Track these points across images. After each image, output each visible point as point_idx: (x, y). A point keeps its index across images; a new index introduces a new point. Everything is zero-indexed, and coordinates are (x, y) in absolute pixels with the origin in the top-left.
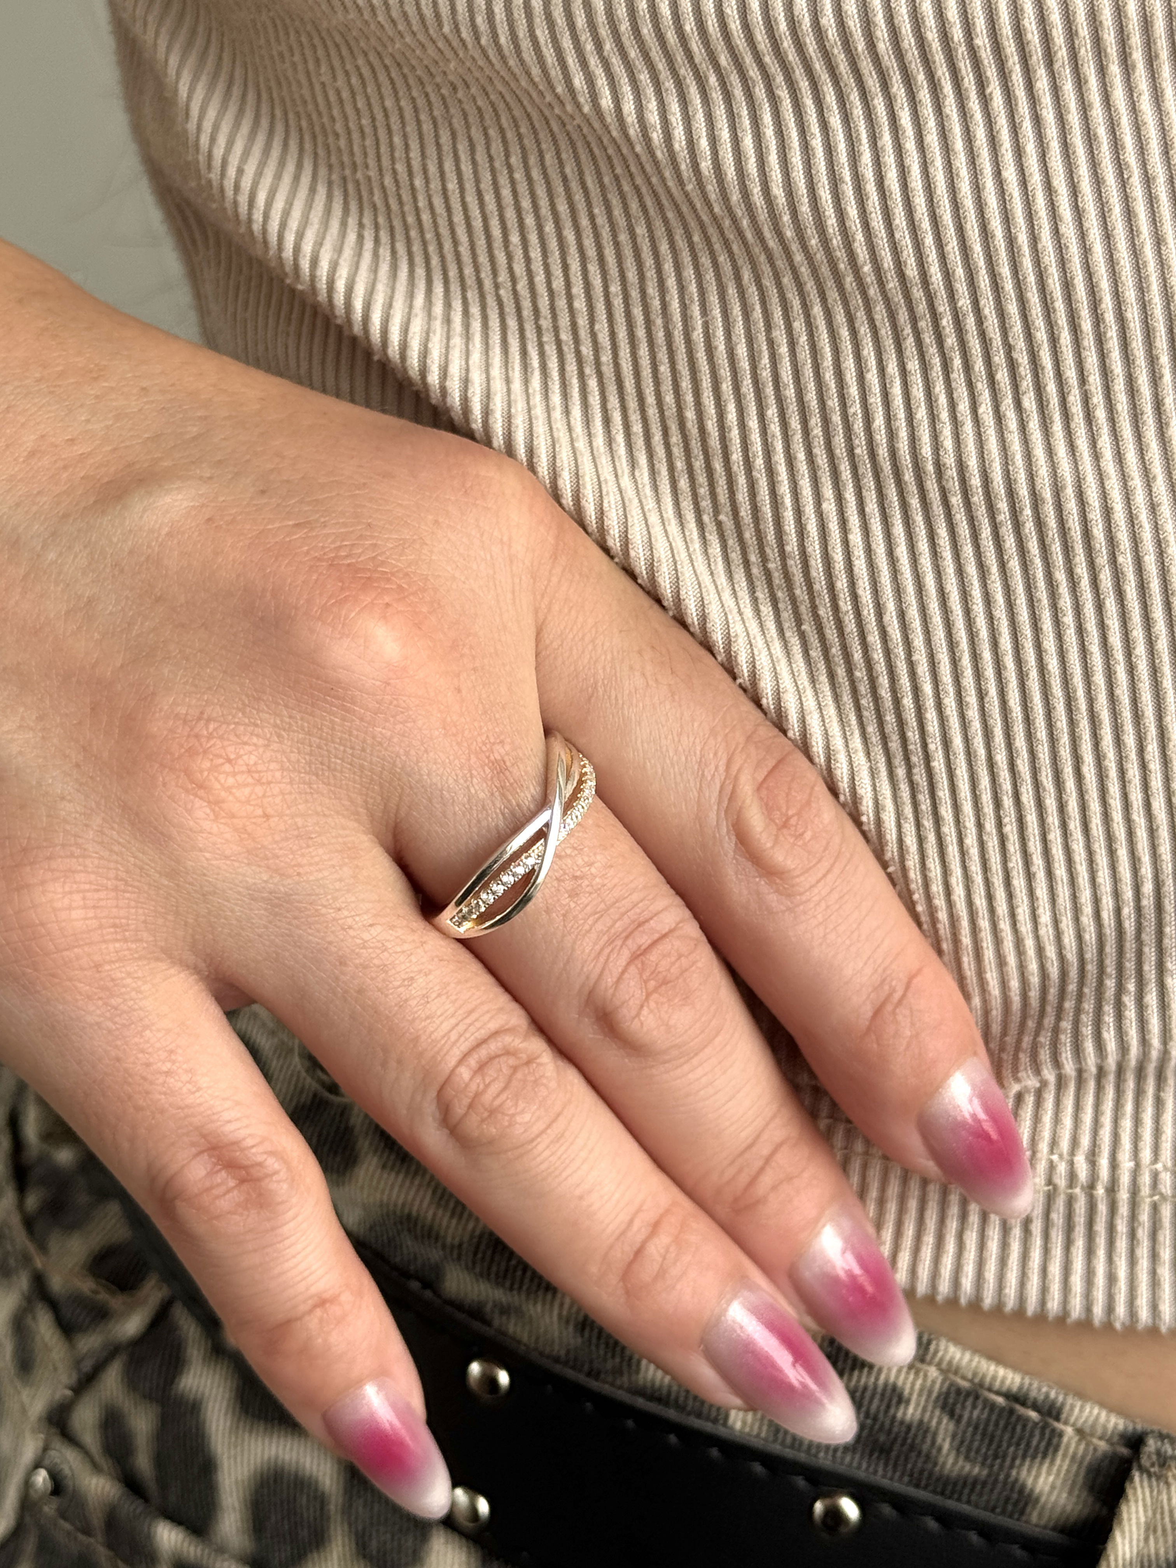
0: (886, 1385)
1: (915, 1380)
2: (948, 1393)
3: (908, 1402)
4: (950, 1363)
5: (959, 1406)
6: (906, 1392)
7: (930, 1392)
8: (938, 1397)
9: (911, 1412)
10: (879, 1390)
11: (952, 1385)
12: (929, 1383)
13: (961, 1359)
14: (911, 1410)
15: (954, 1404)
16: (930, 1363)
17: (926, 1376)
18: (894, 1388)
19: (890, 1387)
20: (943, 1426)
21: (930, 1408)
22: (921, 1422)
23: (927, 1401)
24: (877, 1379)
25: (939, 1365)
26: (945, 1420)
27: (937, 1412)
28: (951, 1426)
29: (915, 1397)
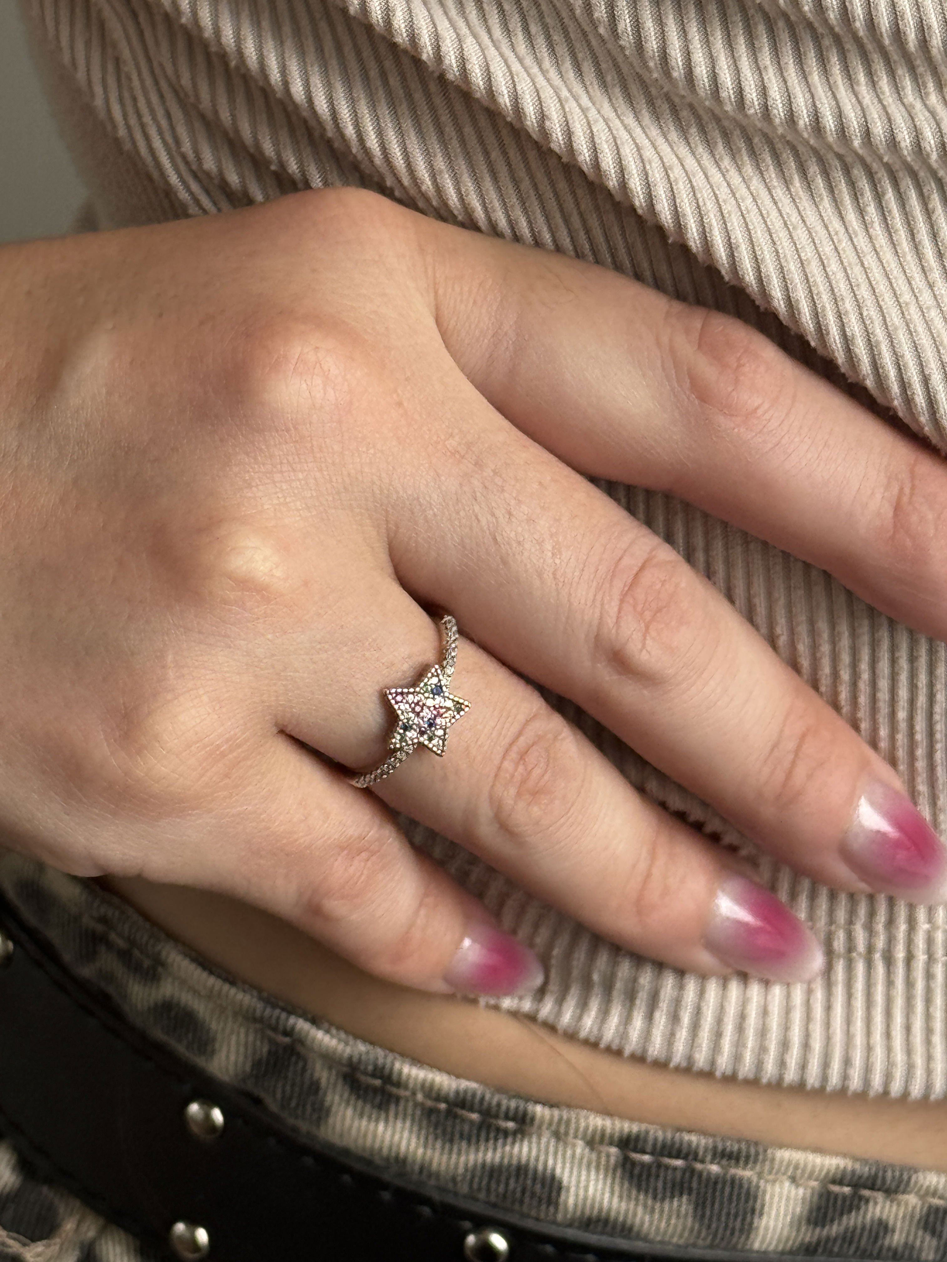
0: (872, 1220)
1: (898, 1210)
2: (928, 1215)
3: (893, 1231)
4: (928, 1187)
5: (938, 1223)
6: (891, 1223)
7: (912, 1216)
8: (919, 1221)
9: (897, 1239)
10: (868, 1227)
11: (930, 1207)
12: (910, 1209)
13: (938, 1182)
14: (896, 1237)
15: (935, 1223)
16: (909, 1193)
17: (907, 1204)
18: (880, 1221)
19: (876, 1222)
20: (926, 1243)
21: (913, 1230)
22: (906, 1244)
23: (910, 1226)
24: (864, 1217)
25: (917, 1193)
26: (928, 1238)
27: (920, 1233)
28: (934, 1242)
29: (899, 1225)
